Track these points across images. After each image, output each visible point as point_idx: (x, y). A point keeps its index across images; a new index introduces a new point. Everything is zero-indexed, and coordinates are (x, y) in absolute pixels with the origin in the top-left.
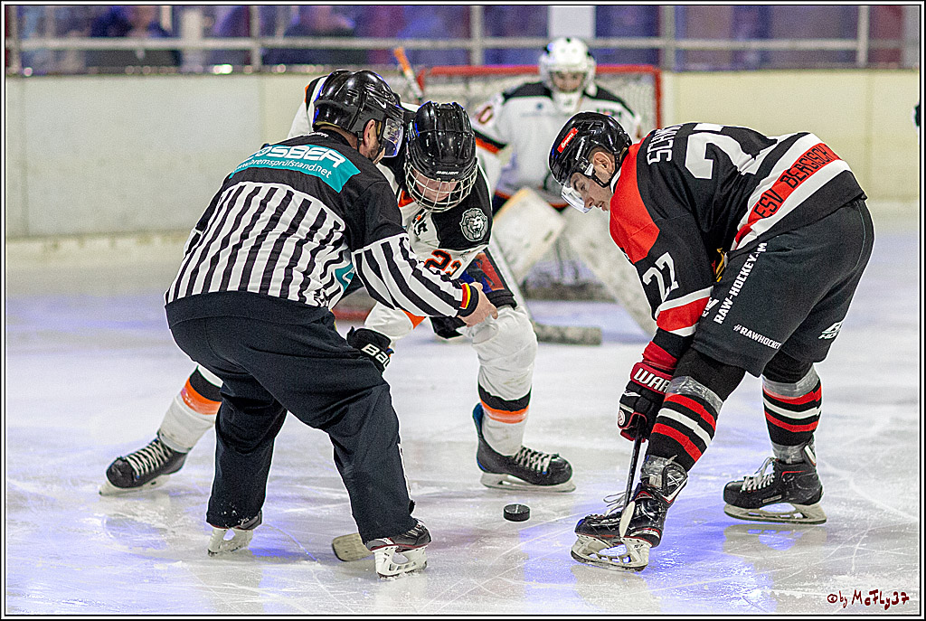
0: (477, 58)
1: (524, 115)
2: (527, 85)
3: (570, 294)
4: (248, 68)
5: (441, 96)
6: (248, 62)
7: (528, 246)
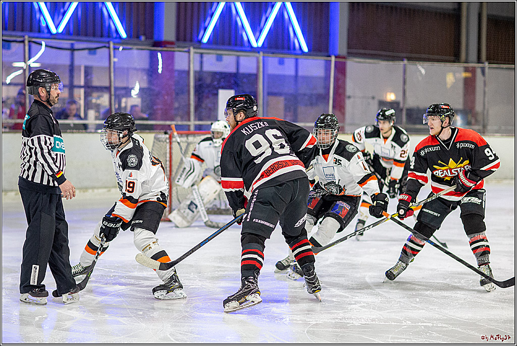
0: (192, 128)
1: (206, 148)
2: (207, 138)
3: (224, 212)
7: (208, 195)
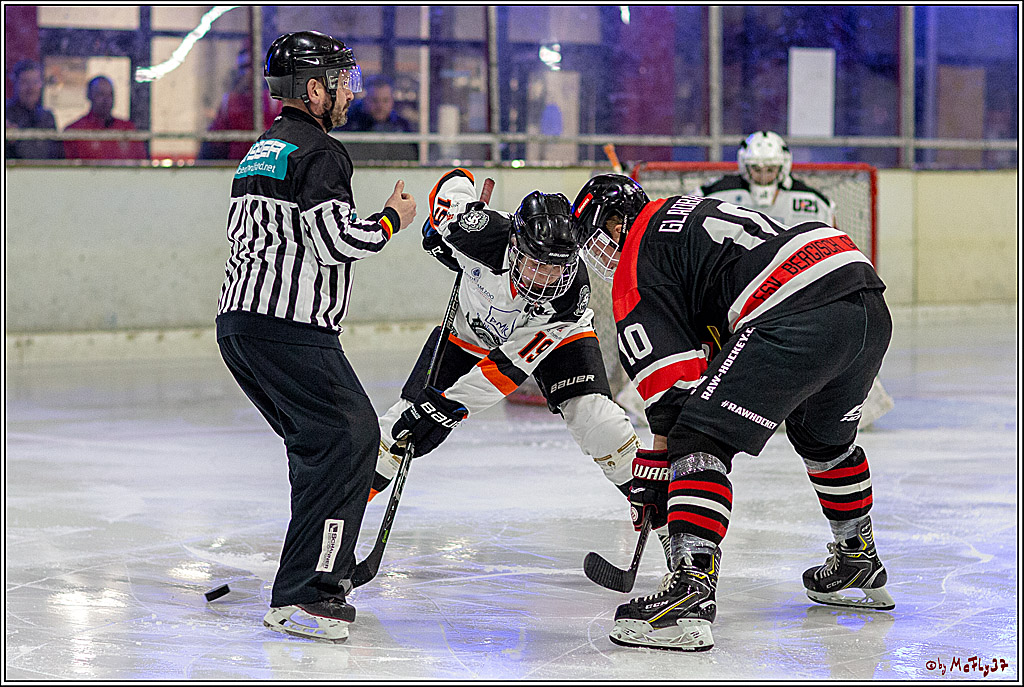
4: (488, 163)
5: (658, 191)
6: (489, 157)
